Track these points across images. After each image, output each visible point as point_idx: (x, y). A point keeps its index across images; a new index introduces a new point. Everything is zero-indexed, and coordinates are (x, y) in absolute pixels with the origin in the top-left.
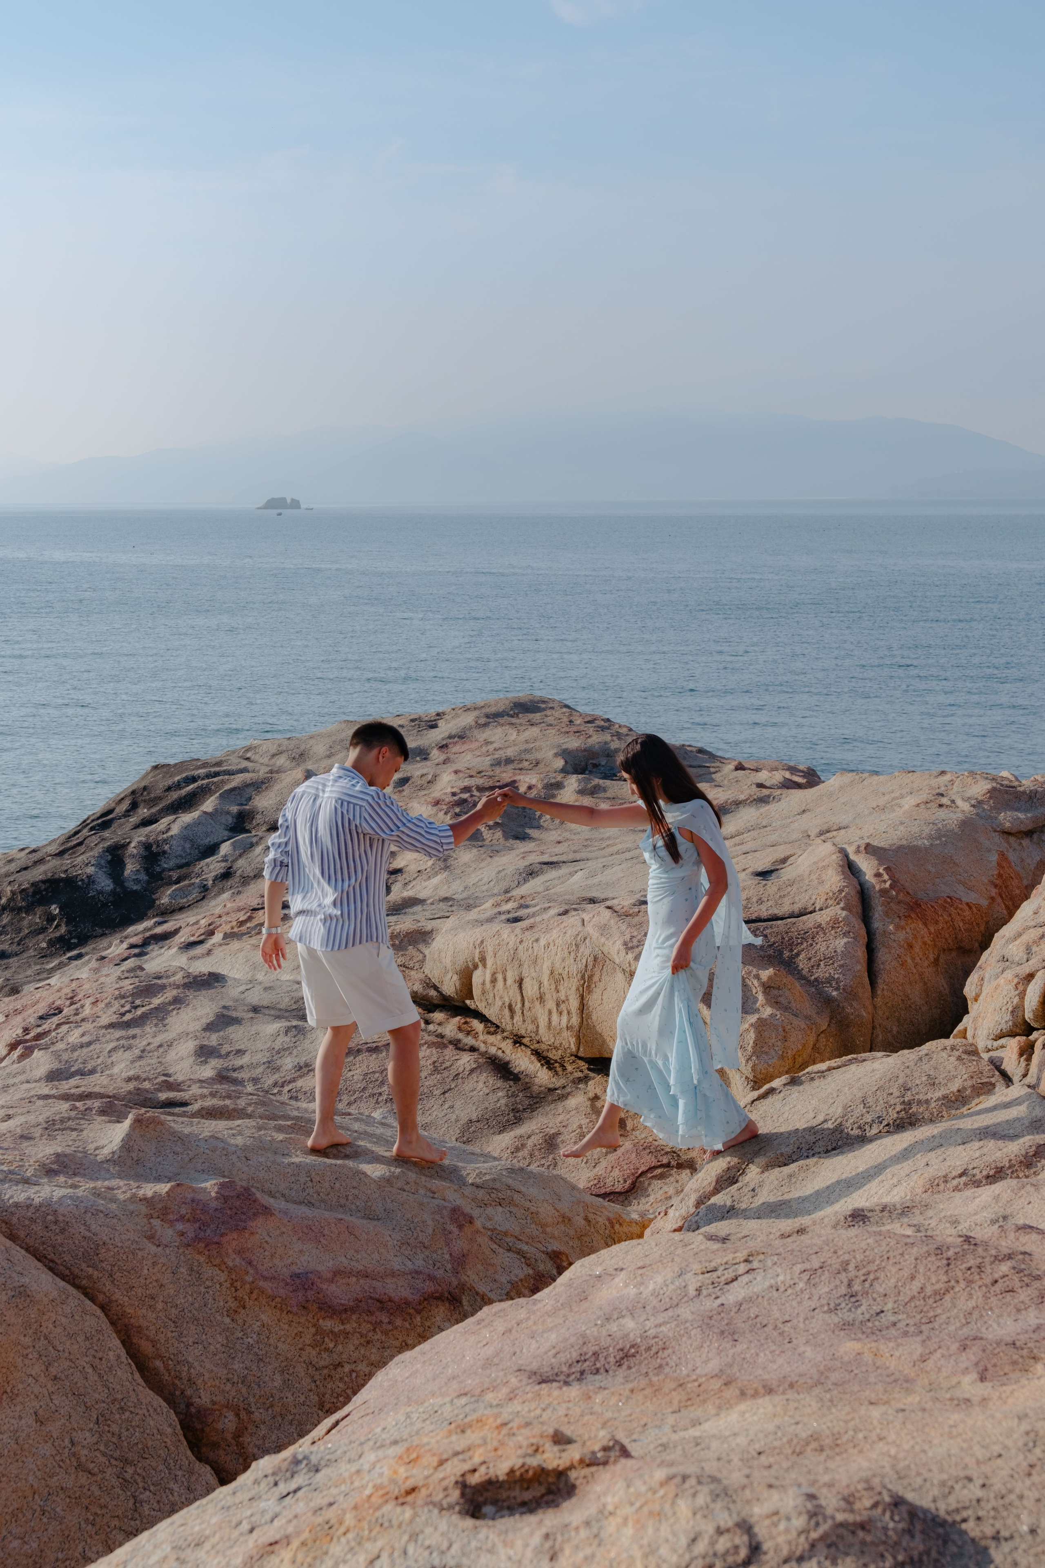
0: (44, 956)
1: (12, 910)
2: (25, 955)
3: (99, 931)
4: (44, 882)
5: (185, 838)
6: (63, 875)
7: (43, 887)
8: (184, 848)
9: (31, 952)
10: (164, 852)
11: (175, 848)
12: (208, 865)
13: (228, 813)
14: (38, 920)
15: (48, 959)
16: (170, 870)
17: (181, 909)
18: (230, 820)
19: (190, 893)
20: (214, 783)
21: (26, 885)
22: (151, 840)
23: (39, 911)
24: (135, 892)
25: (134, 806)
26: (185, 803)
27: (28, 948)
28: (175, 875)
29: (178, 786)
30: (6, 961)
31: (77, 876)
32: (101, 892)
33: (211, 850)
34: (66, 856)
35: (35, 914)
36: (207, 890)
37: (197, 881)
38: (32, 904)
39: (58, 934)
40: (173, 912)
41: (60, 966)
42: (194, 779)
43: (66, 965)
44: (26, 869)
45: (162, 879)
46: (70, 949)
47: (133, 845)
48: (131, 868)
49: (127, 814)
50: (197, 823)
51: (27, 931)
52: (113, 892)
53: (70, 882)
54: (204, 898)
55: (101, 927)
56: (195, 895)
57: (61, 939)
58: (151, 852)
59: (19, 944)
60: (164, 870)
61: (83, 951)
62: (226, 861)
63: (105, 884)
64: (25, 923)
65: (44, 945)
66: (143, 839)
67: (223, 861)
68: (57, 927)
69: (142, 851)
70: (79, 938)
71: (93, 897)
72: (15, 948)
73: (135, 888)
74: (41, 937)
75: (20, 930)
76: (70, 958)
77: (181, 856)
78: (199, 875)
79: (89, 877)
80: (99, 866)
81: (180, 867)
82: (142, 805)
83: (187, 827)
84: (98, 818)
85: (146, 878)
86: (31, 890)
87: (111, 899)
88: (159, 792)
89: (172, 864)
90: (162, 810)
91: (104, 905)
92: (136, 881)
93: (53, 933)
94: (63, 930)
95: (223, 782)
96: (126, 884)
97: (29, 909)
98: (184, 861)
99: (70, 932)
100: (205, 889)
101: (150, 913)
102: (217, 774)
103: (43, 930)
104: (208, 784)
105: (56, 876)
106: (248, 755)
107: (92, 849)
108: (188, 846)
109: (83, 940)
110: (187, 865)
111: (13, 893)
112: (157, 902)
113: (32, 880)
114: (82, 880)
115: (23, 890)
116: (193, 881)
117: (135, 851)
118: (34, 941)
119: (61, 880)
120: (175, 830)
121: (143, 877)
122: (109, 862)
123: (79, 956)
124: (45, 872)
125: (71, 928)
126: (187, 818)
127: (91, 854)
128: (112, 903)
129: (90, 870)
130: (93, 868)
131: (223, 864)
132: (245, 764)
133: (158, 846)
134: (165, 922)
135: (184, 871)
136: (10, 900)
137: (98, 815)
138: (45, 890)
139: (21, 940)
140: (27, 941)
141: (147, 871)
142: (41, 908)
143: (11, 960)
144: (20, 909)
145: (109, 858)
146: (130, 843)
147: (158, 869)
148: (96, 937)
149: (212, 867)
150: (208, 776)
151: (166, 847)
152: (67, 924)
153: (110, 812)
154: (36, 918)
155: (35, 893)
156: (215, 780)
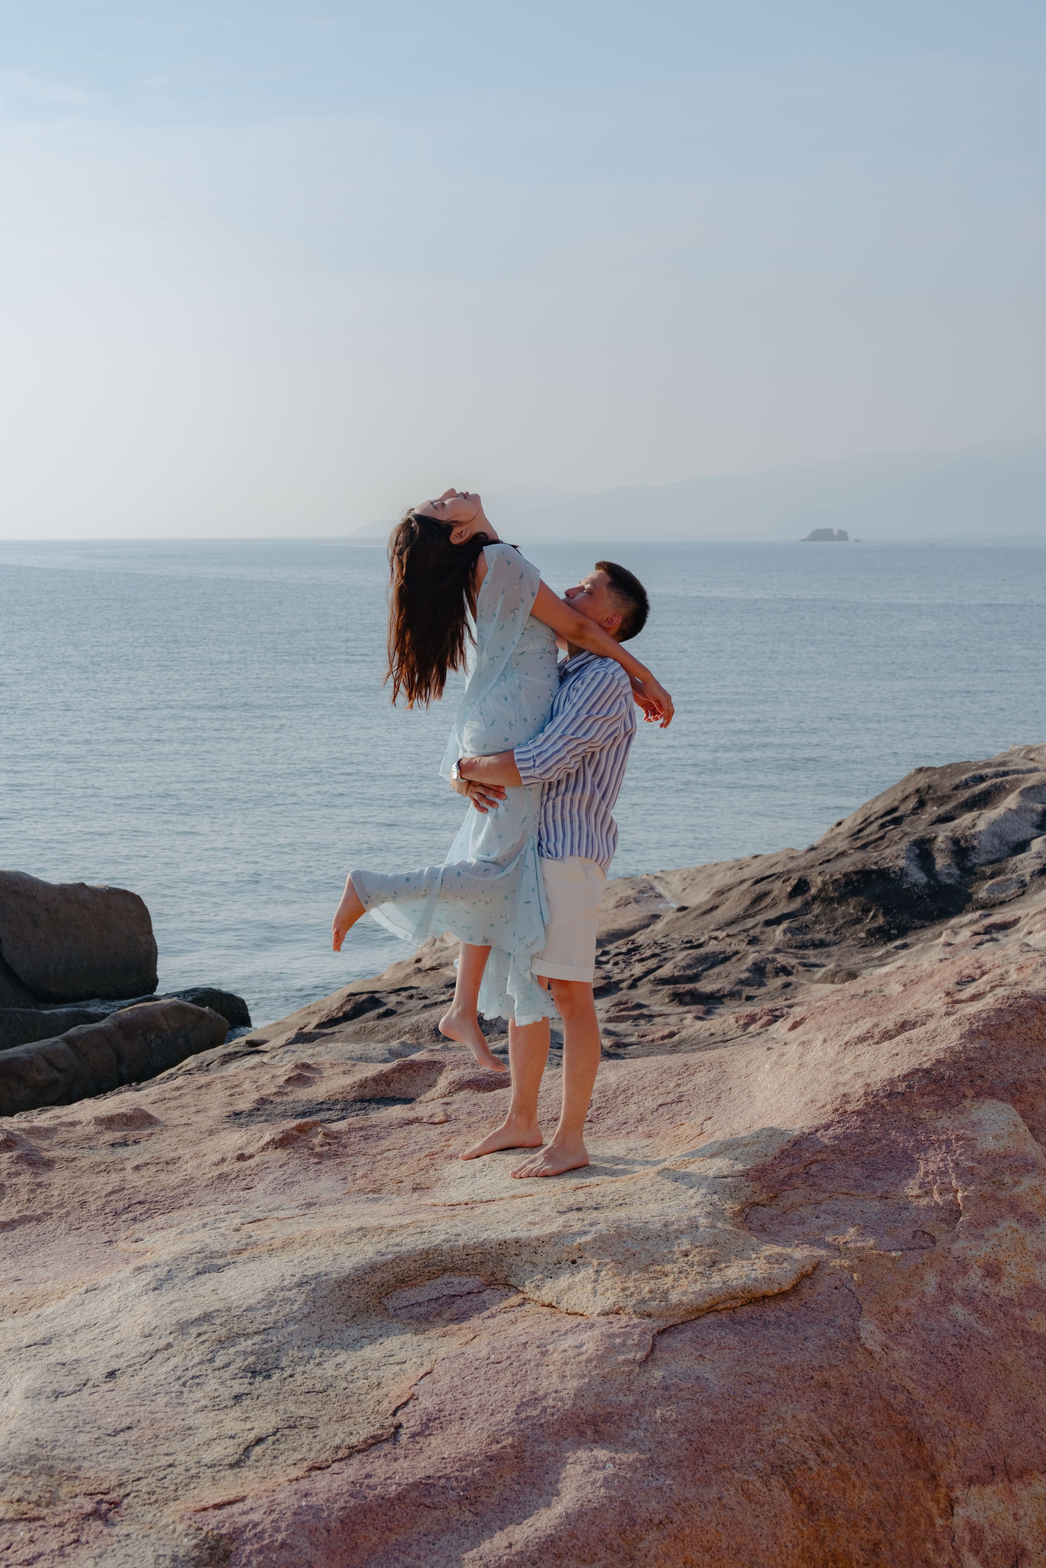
0: (864, 945)
1: (824, 900)
2: (844, 944)
3: (918, 923)
4: (856, 873)
5: (994, 834)
6: (874, 867)
7: (855, 878)
8: (993, 844)
9: (850, 942)
10: (974, 848)
11: (985, 845)
12: (1021, 861)
13: (1033, 810)
14: (852, 911)
15: (869, 949)
16: (981, 865)
17: (1002, 903)
18: (1035, 818)
19: (1008, 888)
20: (1007, 782)
21: (837, 876)
22: (958, 834)
23: (853, 901)
24: (950, 886)
25: (921, 804)
26: (980, 800)
27: (844, 939)
28: (988, 870)
29: (966, 785)
30: (826, 949)
31: (889, 868)
32: (915, 885)
33: (1022, 846)
34: (869, 849)
35: (849, 905)
36: (1025, 885)
37: (1014, 876)
38: (845, 894)
39: (876, 925)
40: (993, 906)
41: (888, 954)
42: (982, 779)
43: (894, 954)
44: (828, 861)
45: (975, 874)
46: (891, 939)
47: (940, 839)
48: (941, 862)
49: (915, 811)
50: (1004, 819)
51: (842, 921)
52: (928, 885)
53: (882, 874)
54: (1024, 893)
55: (920, 919)
56: (1013, 890)
57: (880, 929)
58: (960, 848)
59: (835, 934)
60: (975, 865)
61: (908, 940)
62: (1041, 857)
63: (918, 876)
64: (839, 913)
65: (862, 935)
66: (950, 834)
67: (1037, 857)
68: (874, 917)
69: (950, 845)
70: (898, 929)
71: (908, 889)
72: (831, 937)
73: (949, 882)
74: (858, 927)
75: (834, 920)
76: (896, 948)
77: (991, 852)
78: (1013, 872)
79: (902, 869)
80: (907, 858)
81: (992, 862)
82: (930, 804)
83: (994, 823)
84: (882, 816)
85: (958, 872)
86: (843, 881)
87: (926, 891)
88: (946, 791)
89: (982, 859)
90: (956, 808)
91: (920, 897)
92: (950, 875)
93: (869, 923)
94: (881, 920)
95: (1017, 780)
96: (939, 878)
97: (842, 899)
98: (994, 857)
99: (888, 923)
100: (1023, 884)
101: (968, 906)
102: (1006, 774)
103: (858, 921)
104: (1002, 783)
105: (867, 868)
106: (1032, 756)
107: (896, 843)
108: (996, 842)
109: (903, 931)
110: (999, 860)
111: (824, 883)
112: (975, 896)
113: (843, 871)
114: (895, 872)
115: (836, 880)
116: (1008, 876)
117: (943, 846)
118: (852, 930)
119: (872, 872)
120: (982, 826)
121: (955, 871)
122: (917, 856)
123: (905, 946)
124: (854, 864)
125: (888, 918)
126: (991, 814)
127: (899, 847)
128: (929, 896)
129: (902, 863)
130: (904, 861)
131: (1038, 861)
132: (1032, 765)
133: (966, 841)
134: (990, 915)
135: (997, 866)
136: (820, 890)
137: (882, 812)
138: (858, 881)
139: (837, 930)
140: (844, 930)
141: (958, 865)
142: (855, 899)
143: (831, 949)
144: (832, 900)
145: (917, 851)
146: (936, 837)
147: (969, 864)
148: (916, 928)
149: (1026, 863)
150: (997, 775)
151: (975, 843)
152: (885, 915)
153: (894, 810)
154: (851, 908)
155: (847, 884)
156: (1009, 778)
